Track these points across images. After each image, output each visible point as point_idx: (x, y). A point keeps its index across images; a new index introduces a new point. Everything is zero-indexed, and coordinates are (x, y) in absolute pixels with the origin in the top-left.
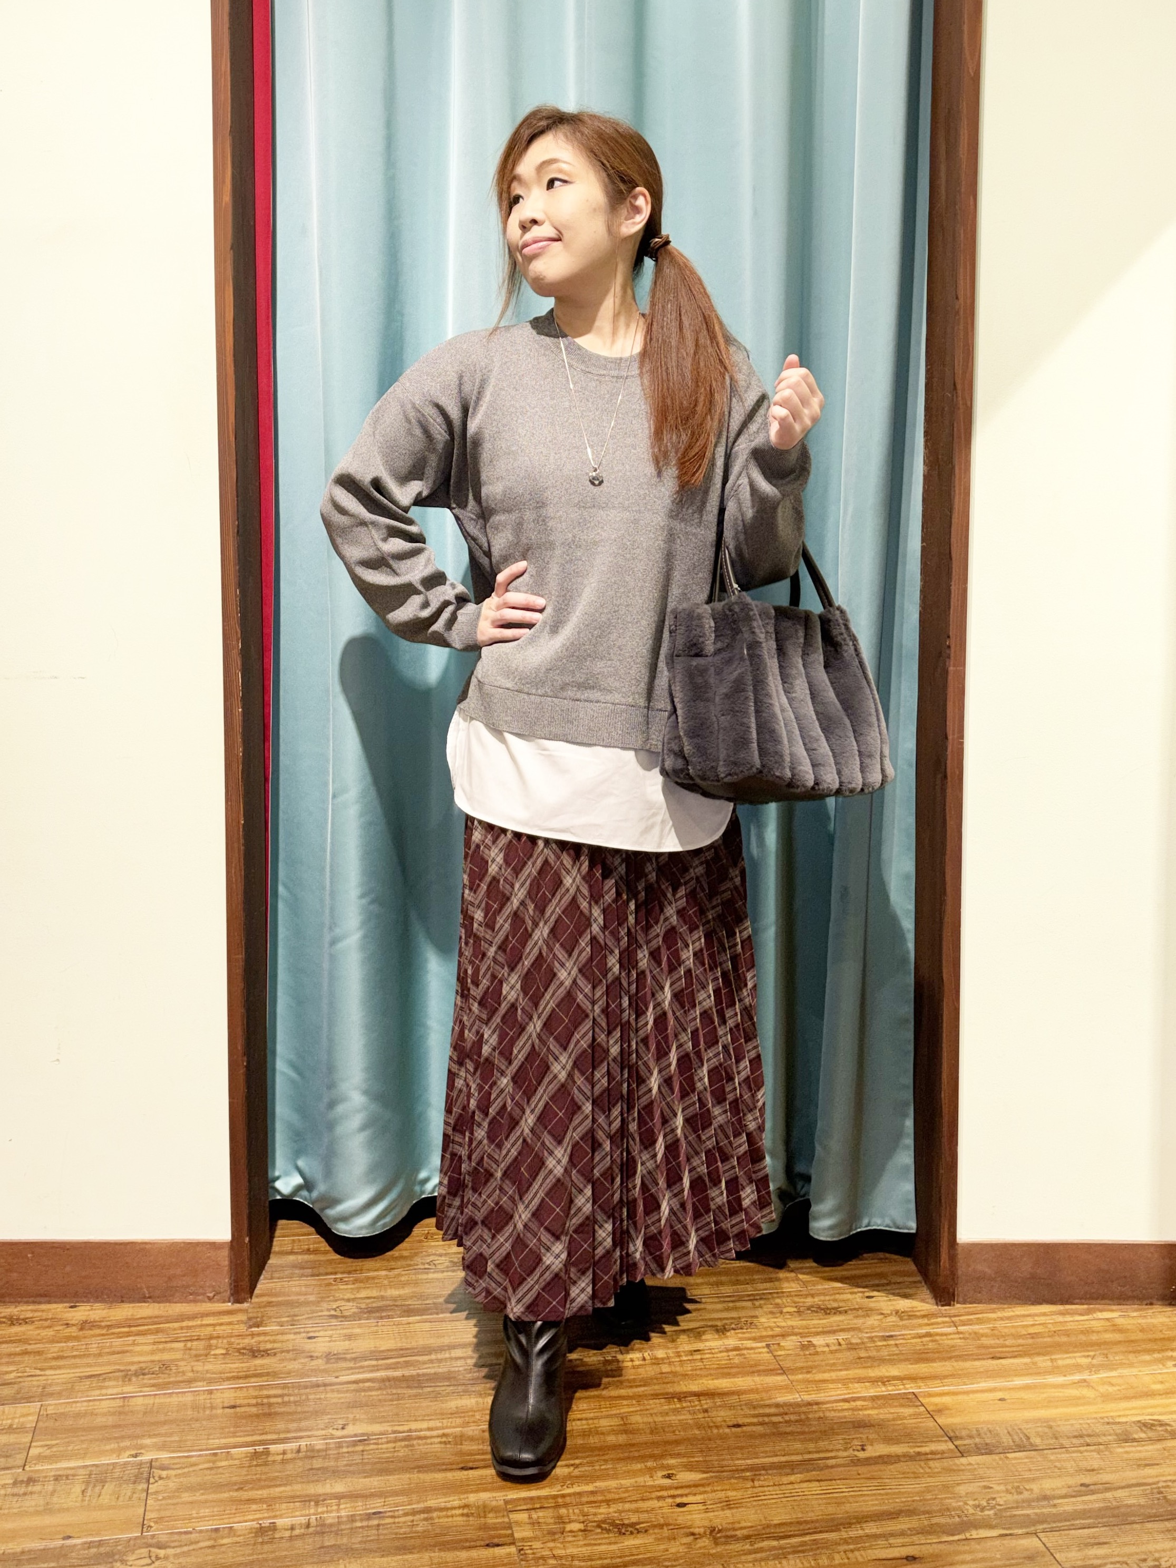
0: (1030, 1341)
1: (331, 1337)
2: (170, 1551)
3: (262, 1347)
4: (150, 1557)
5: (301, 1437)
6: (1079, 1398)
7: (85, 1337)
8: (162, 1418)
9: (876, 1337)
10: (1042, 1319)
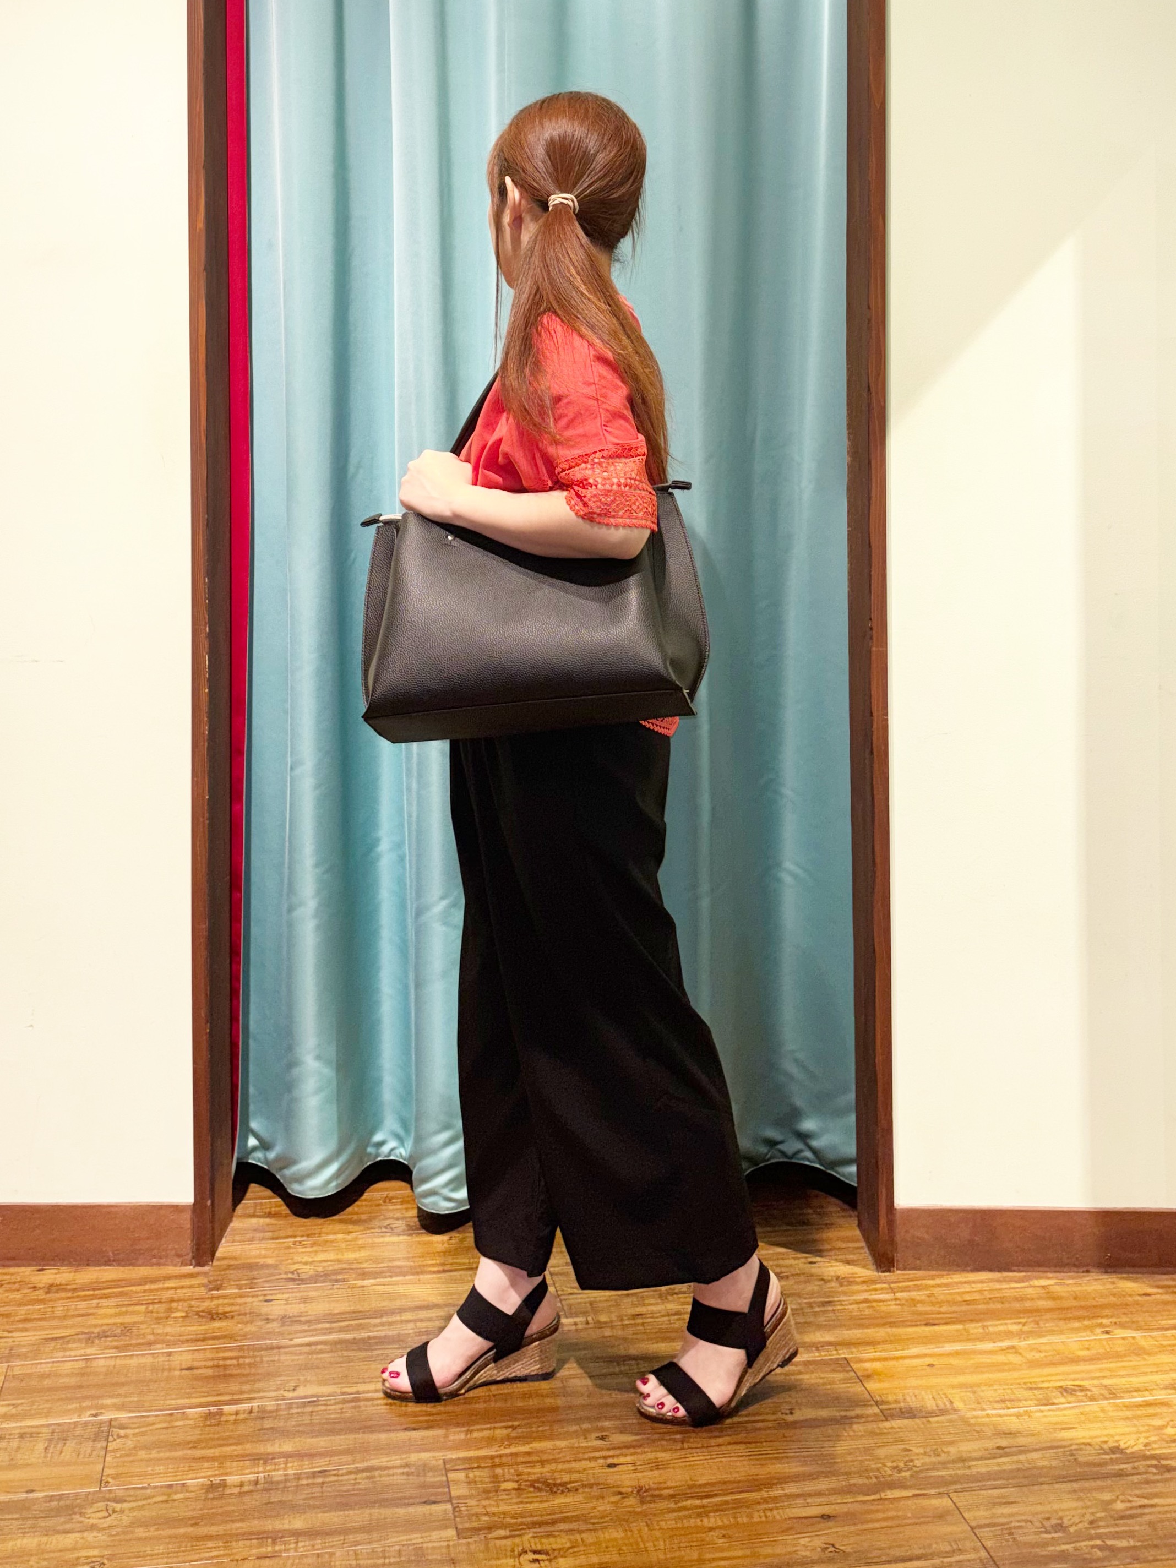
0: (964, 1308)
1: (286, 1300)
2: (125, 1505)
3: (221, 1310)
4: (107, 1510)
5: (254, 1398)
6: (1006, 1364)
7: (51, 1300)
8: (123, 1379)
9: (815, 1302)
10: (978, 1287)
